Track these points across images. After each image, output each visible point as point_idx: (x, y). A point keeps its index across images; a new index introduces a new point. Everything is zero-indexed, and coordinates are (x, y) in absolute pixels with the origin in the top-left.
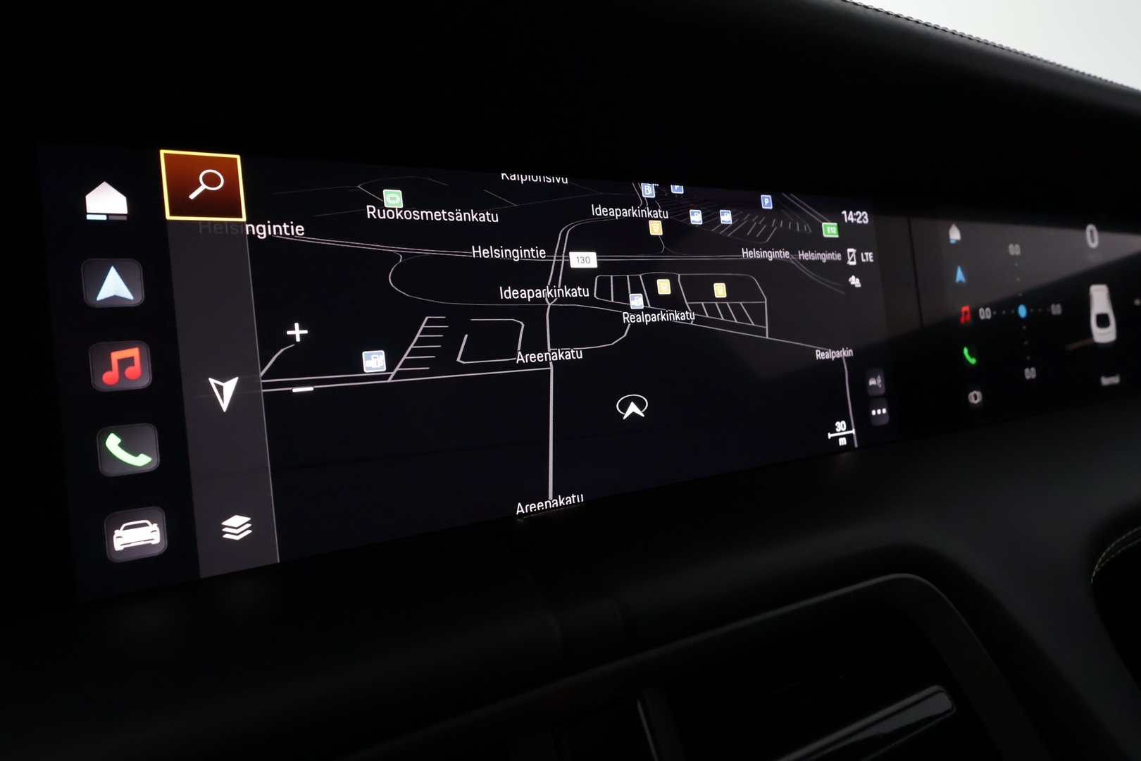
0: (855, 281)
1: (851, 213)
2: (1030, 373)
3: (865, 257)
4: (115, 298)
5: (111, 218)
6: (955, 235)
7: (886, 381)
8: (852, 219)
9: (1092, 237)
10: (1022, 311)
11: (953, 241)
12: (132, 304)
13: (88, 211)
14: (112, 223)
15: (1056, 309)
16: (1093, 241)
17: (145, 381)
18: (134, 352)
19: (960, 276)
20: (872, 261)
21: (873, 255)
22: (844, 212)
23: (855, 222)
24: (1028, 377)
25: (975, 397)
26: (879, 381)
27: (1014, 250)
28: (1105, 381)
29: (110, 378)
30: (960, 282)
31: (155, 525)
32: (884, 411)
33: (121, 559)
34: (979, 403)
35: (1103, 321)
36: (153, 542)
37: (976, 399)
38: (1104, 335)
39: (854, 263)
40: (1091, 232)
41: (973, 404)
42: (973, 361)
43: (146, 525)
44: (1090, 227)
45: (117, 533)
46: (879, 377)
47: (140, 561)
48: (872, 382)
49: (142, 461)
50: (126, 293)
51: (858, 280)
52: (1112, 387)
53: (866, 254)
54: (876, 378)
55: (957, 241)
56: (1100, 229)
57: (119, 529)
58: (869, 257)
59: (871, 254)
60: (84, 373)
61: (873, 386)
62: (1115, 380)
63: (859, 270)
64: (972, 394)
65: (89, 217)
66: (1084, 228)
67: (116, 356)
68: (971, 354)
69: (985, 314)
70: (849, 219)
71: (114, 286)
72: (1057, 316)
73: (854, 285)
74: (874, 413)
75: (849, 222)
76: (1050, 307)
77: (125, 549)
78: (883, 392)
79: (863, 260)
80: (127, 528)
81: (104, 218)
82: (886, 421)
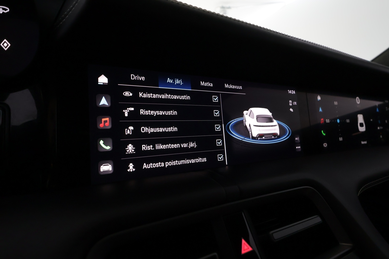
0: (291, 110)
1: (290, 91)
2: (341, 139)
3: (294, 103)
4: (104, 105)
5: (104, 84)
6: (319, 98)
7: (300, 139)
8: (291, 93)
10: (338, 121)
11: (318, 100)
12: (108, 106)
14: (104, 85)
15: (348, 121)
16: (358, 102)
17: (110, 127)
18: (107, 119)
19: (321, 110)
20: (296, 104)
21: (296, 103)
22: (289, 90)
23: (292, 93)
24: (340, 140)
26: (298, 139)
27: (336, 103)
28: (363, 143)
29: (101, 125)
30: (321, 111)
31: (111, 165)
32: (300, 147)
33: (102, 174)
35: (361, 125)
36: (110, 170)
37: (325, 146)
38: (362, 129)
39: (291, 105)
40: (358, 99)
41: (325, 147)
42: (324, 134)
43: (108, 165)
44: (357, 98)
45: (102, 167)
46: (298, 137)
47: (106, 175)
48: (296, 139)
49: (108, 148)
50: (106, 104)
51: (292, 110)
52: (364, 144)
53: (295, 102)
54: (297, 138)
55: (320, 100)
56: (360, 98)
57: (102, 165)
58: (295, 103)
59: (296, 102)
60: (96, 123)
61: (296, 140)
62: (366, 142)
63: (293, 107)
64: (324, 144)
65: (99, 83)
66: (355, 98)
67: (103, 120)
68: (324, 133)
69: (328, 121)
71: (104, 102)
72: (348, 123)
73: (291, 111)
74: (297, 148)
75: (290, 93)
76: (346, 120)
77: (103, 171)
78: (299, 142)
79: (294, 104)
80: (104, 166)
81: (102, 84)
82: (300, 150)
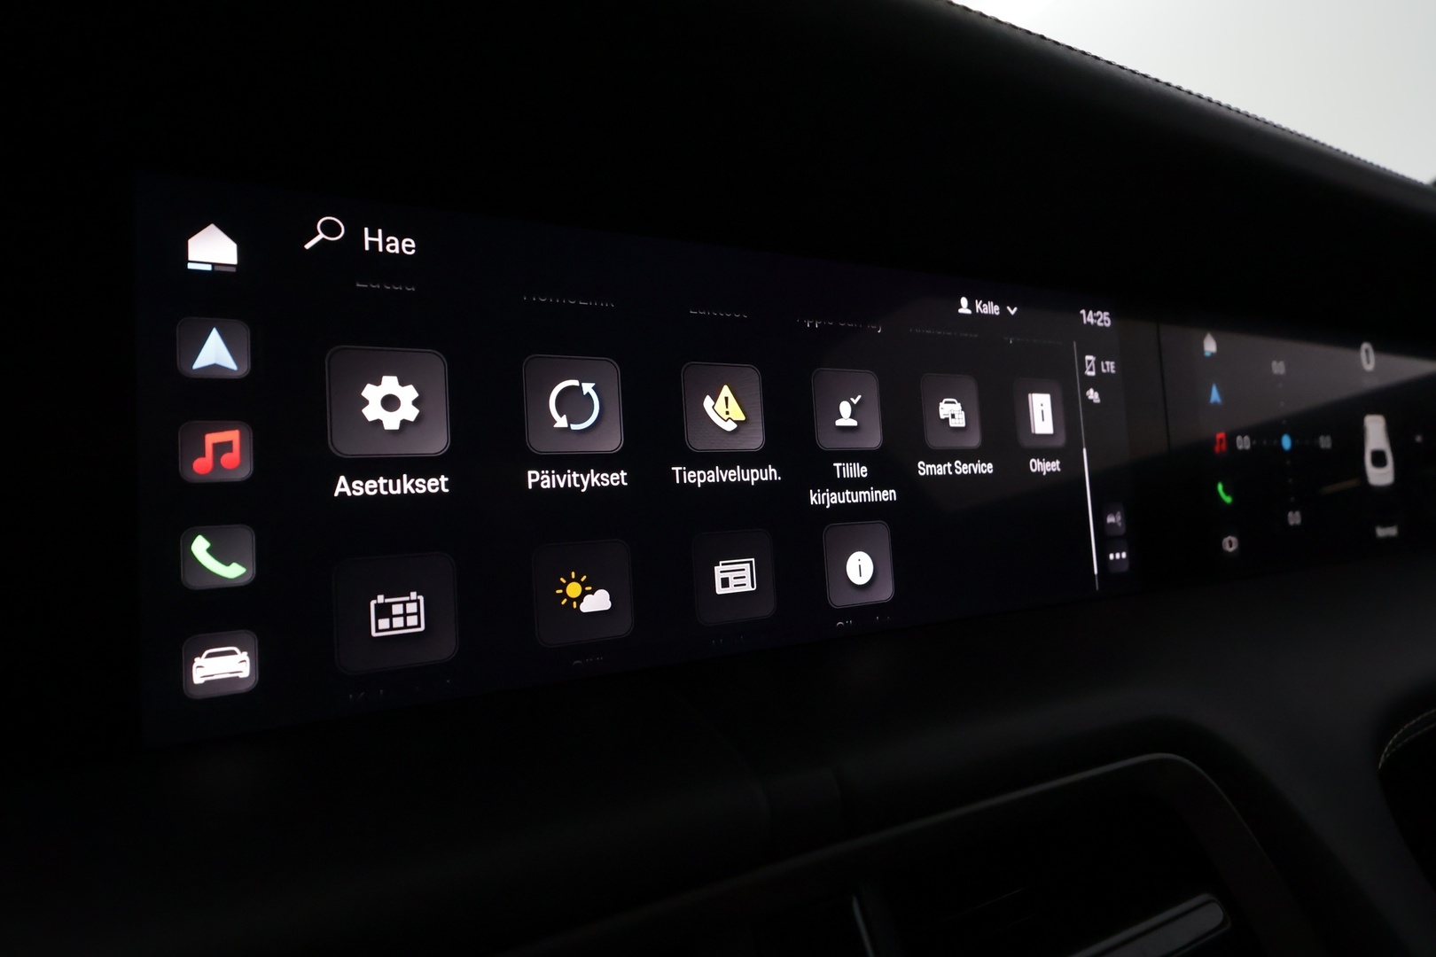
0: (1093, 395)
1: (1091, 312)
2: (1294, 518)
3: (1105, 367)
4: (215, 367)
5: (217, 268)
6: (1210, 346)
7: (1127, 519)
8: (1092, 321)
9: (1367, 358)
10: (1286, 442)
11: (1207, 354)
12: (235, 376)
13: (190, 259)
14: (218, 274)
15: (1325, 442)
16: (1368, 362)
17: (245, 472)
18: (233, 436)
19: (1215, 396)
20: (1113, 371)
21: (1115, 365)
22: (1083, 312)
23: (1095, 324)
24: (1291, 523)
25: (1230, 544)
26: (1119, 518)
27: (1278, 368)
28: (1381, 532)
29: (202, 466)
30: (1216, 403)
31: (245, 653)
32: (1124, 555)
33: (199, 695)
34: (1234, 552)
35: (1379, 459)
36: (241, 676)
37: (1231, 546)
38: (1381, 476)
39: (1093, 373)
40: (1367, 351)
41: (1227, 552)
42: (1228, 499)
43: (233, 653)
44: (1366, 346)
45: (198, 661)
46: (1119, 513)
47: (223, 697)
48: (1110, 520)
49: (234, 571)
50: (228, 362)
51: (1097, 395)
52: (1388, 539)
53: (1107, 363)
54: (1115, 515)
55: (1212, 354)
56: (1378, 349)
57: (200, 656)
58: (1110, 366)
59: (1112, 363)
60: (170, 458)
61: (1111, 524)
62: (1392, 531)
63: (1099, 382)
64: (1226, 540)
65: (190, 266)
66: (1357, 347)
67: (212, 439)
68: (1226, 491)
69: (1243, 443)
70: (1089, 320)
71: (214, 352)
72: (1326, 450)
73: (1092, 400)
74: (1111, 556)
75: (1089, 323)
76: (1318, 438)
77: (206, 682)
78: (1122, 531)
79: (1104, 371)
80: (209, 656)
81: (209, 268)
82: (1125, 567)
